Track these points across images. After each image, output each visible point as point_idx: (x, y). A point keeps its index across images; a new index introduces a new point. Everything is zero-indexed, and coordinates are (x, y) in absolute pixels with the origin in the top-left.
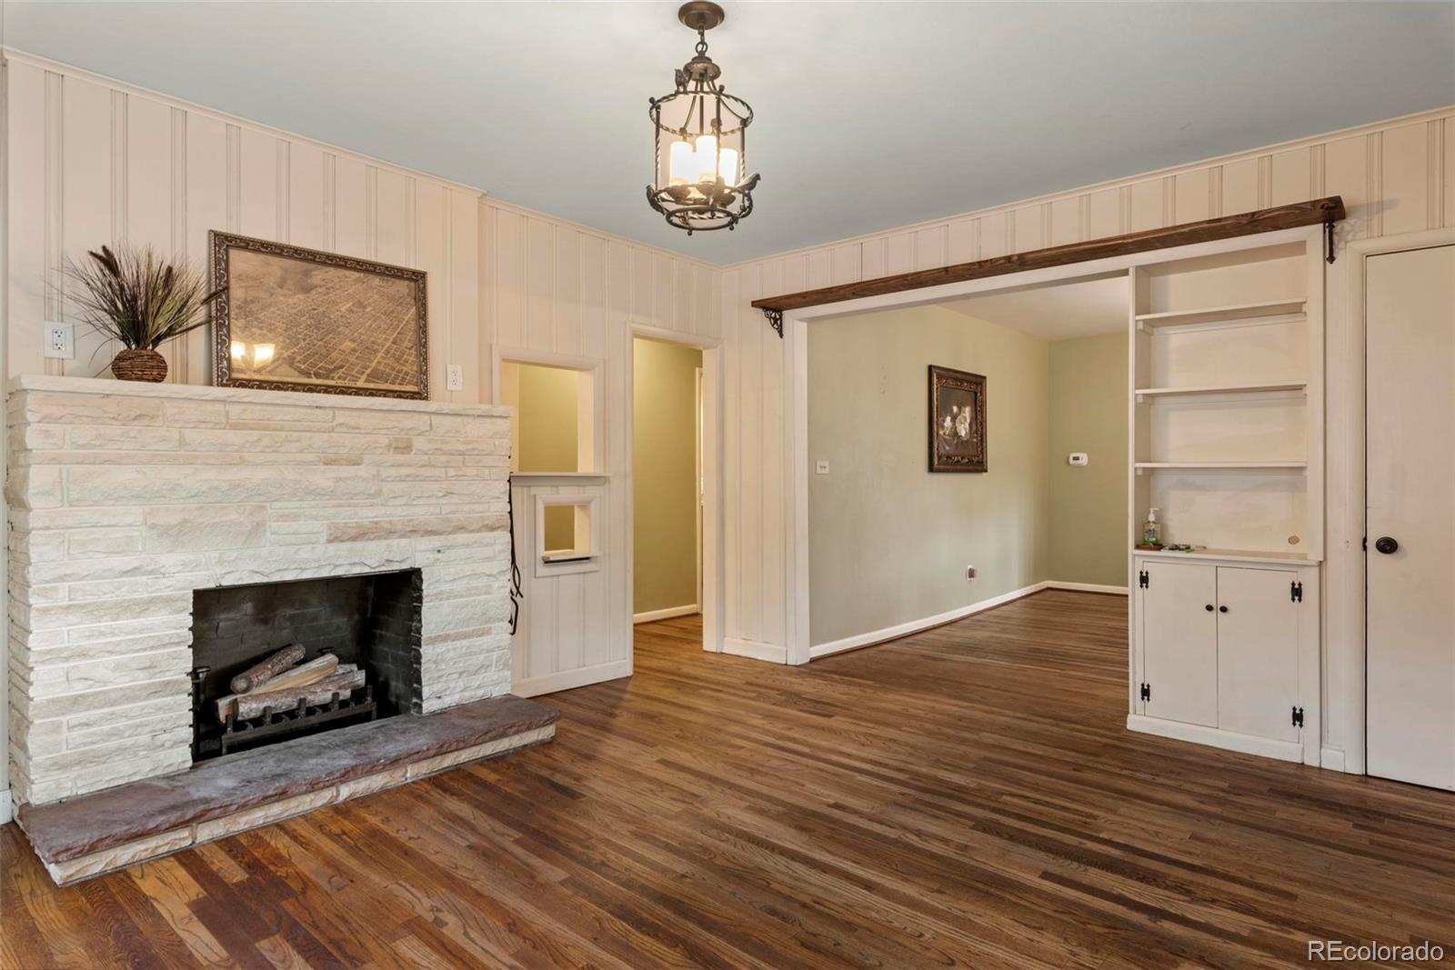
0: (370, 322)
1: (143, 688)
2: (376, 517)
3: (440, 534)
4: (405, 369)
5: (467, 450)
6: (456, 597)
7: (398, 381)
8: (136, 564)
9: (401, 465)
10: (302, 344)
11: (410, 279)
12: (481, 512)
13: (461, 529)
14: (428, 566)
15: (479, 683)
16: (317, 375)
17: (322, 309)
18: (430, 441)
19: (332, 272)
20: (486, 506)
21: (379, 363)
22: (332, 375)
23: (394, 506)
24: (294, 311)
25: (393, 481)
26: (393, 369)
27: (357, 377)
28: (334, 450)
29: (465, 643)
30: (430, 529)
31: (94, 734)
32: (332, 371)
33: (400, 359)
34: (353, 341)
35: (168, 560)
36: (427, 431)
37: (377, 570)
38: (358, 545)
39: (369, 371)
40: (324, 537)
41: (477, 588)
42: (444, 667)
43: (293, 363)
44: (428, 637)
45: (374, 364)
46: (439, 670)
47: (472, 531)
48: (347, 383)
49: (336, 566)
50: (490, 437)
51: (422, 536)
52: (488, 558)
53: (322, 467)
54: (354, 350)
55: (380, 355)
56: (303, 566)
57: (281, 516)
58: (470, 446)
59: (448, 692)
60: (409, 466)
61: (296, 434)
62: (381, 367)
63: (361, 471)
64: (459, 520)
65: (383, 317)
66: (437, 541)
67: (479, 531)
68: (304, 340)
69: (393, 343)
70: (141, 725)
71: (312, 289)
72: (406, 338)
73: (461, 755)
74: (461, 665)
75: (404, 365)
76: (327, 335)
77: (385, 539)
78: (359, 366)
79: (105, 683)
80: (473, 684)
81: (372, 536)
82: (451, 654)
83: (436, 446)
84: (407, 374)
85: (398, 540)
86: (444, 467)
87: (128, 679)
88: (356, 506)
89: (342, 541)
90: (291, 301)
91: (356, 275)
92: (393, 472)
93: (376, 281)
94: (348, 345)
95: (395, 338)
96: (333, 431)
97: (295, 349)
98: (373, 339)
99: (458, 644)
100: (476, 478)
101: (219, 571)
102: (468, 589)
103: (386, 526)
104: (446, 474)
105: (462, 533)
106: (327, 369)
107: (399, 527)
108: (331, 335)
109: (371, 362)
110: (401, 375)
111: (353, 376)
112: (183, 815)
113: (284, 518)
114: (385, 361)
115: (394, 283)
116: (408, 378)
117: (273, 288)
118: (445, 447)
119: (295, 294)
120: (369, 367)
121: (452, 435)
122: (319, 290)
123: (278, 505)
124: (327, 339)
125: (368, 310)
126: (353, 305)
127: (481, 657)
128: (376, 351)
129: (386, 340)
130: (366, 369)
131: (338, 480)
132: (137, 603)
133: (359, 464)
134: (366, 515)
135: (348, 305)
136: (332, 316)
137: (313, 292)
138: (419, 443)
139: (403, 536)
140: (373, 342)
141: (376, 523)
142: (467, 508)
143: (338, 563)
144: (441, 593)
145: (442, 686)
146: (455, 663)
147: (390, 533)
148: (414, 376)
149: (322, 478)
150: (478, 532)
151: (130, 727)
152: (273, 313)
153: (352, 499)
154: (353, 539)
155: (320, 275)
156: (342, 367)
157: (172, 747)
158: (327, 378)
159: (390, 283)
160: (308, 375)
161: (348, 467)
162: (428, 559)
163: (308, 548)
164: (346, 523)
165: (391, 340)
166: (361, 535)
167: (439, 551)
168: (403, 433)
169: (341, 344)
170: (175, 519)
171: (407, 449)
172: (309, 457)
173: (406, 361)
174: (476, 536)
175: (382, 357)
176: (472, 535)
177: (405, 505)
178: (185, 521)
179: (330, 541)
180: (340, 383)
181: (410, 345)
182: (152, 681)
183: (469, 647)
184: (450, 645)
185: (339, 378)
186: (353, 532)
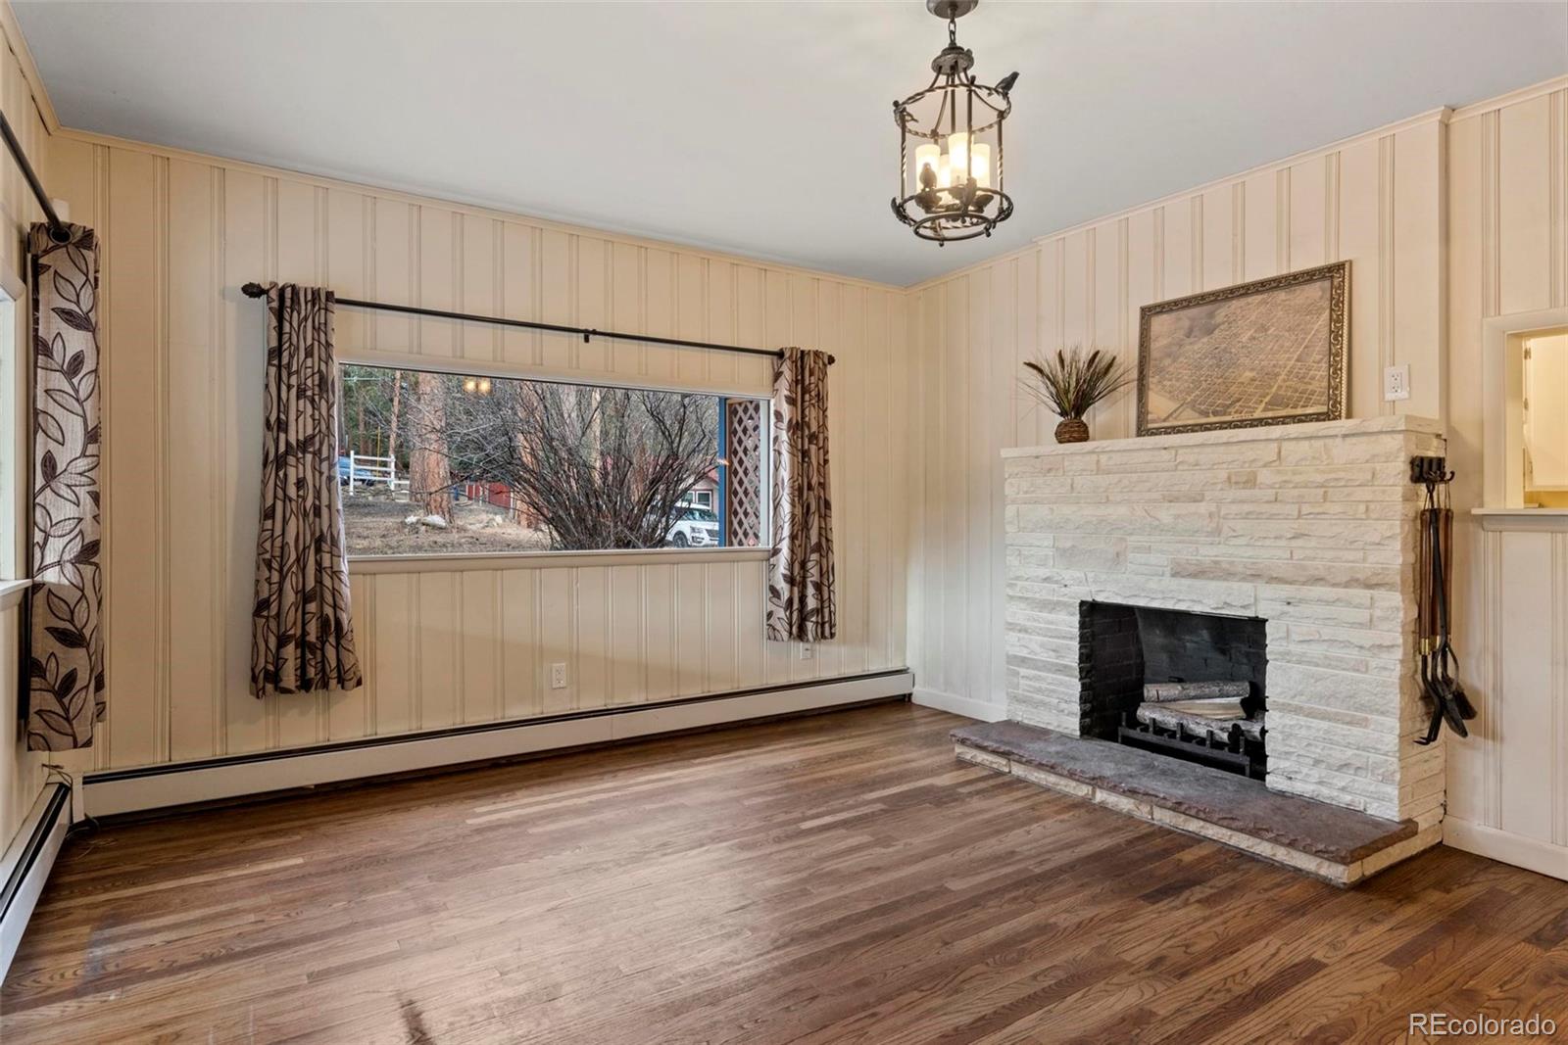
0: (1272, 344)
1: (1053, 664)
2: (1216, 556)
3: (1291, 583)
4: (1310, 387)
5: (1327, 480)
6: (1309, 663)
7: (1301, 403)
8: (1048, 574)
9: (1242, 502)
10: (1204, 385)
11: (1323, 278)
12: (1353, 562)
13: (1318, 580)
14: (1273, 618)
15: (1343, 784)
16: (1215, 413)
17: (1223, 346)
18: (1279, 472)
19: (1235, 304)
20: (1360, 554)
21: (1280, 387)
22: (1229, 410)
23: (1234, 545)
24: (1199, 355)
25: (1234, 519)
26: (1296, 391)
27: (1254, 408)
28: (1176, 488)
29: (1325, 725)
30: (1275, 575)
31: (1030, 686)
32: (1228, 406)
33: (1304, 378)
34: (1252, 370)
35: (1068, 575)
36: (1274, 461)
37: (1218, 612)
38: (1198, 583)
39: (1267, 400)
40: (1168, 571)
41: (1341, 660)
42: (1293, 744)
43: (1194, 406)
44: (1274, 701)
45: (1274, 389)
46: (1287, 745)
47: (1334, 585)
48: (1244, 416)
49: (1179, 600)
50: (1367, 462)
51: (1267, 583)
52: (1360, 624)
53: (1167, 504)
54: (1253, 380)
55: (1281, 378)
56: (1153, 596)
57: (1135, 548)
58: (1333, 476)
59: (1299, 777)
60: (1253, 502)
61: (1145, 475)
62: (1282, 392)
63: (1203, 508)
64: (1317, 569)
65: (1287, 334)
66: (1285, 591)
67: (1347, 585)
68: (1206, 381)
69: (1298, 360)
70: (1053, 691)
71: (1214, 329)
72: (1314, 350)
73: (1208, 829)
74: (1318, 751)
75: (1310, 384)
76: (1226, 371)
77: (1225, 580)
78: (1258, 395)
79: (1036, 654)
80: (1335, 781)
81: (1211, 575)
82: (1303, 732)
83: (1284, 478)
84: (1313, 393)
85: (1240, 583)
86: (1297, 503)
87: (1046, 655)
88: (1196, 542)
89: (1183, 577)
90: (1196, 348)
91: (1258, 298)
92: (1234, 508)
93: (1281, 295)
94: (1249, 374)
95: (1300, 355)
96: (1176, 470)
97: (1197, 392)
98: (1274, 362)
99: (1315, 723)
100: (1342, 516)
101: (1094, 588)
102: (1326, 657)
103: (1224, 566)
104: (1300, 512)
105: (1322, 586)
106: (1224, 406)
107: (1240, 569)
108: (1230, 370)
109: (1271, 387)
110: (1305, 396)
111: (1250, 407)
112: (999, 748)
113: (1138, 549)
114: (1288, 383)
115: (1303, 290)
116: (1314, 397)
117: (1183, 340)
118: (1297, 479)
119: (1200, 339)
120: (1268, 394)
121: (1308, 463)
122: (1222, 327)
123: (1133, 538)
124: (1227, 374)
125: (1270, 332)
126: (1256, 331)
127: (1350, 752)
128: (1277, 375)
129: (1289, 359)
130: (1265, 397)
131: (1177, 517)
132: (1050, 602)
133: (1201, 501)
134: (1208, 553)
135: (1249, 334)
136: (1233, 350)
137: (1217, 331)
138: (1265, 476)
139: (1244, 579)
140: (1274, 366)
141: (1216, 562)
142: (1330, 554)
143: (1180, 598)
144: (1288, 653)
145: (1291, 766)
146: (1309, 745)
147: (1228, 575)
148: (1321, 394)
149: (1166, 514)
150: (1346, 587)
151: (1047, 689)
152: (1181, 362)
153: (1192, 536)
154: (1194, 575)
155: (1223, 311)
156: (1239, 400)
157: (1068, 715)
158: (1224, 414)
159: (1298, 292)
160: (1207, 414)
161: (1187, 504)
162: (1273, 610)
163: (1156, 578)
164: (1187, 560)
165: (1296, 357)
166: (1199, 573)
167: (1289, 603)
168: (1247, 465)
169: (1240, 376)
170: (1069, 544)
171: (1251, 482)
172: (1155, 495)
173: (1313, 378)
174: (1341, 592)
175: (1284, 381)
176: (1335, 589)
177: (1247, 545)
178: (1074, 546)
179: (1173, 576)
180: (1236, 417)
181: (1319, 357)
182: (1058, 661)
183: (1327, 732)
184: (1303, 720)
185: (1235, 412)
186: (1192, 569)
